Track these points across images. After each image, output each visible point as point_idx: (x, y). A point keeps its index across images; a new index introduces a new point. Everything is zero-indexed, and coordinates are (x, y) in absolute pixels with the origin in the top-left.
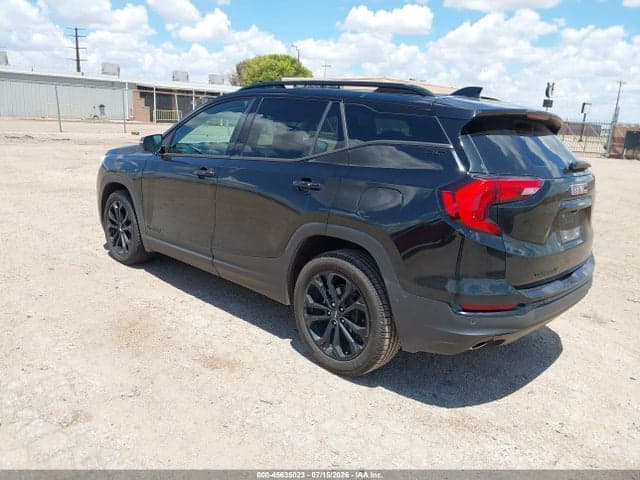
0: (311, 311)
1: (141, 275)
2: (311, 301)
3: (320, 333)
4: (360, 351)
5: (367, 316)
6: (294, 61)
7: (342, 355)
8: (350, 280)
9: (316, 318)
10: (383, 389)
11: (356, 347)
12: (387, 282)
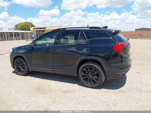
0: (83, 76)
1: (28, 77)
2: (84, 74)
3: (87, 80)
4: (98, 82)
5: (99, 74)
6: (31, 23)
7: (93, 84)
8: (94, 67)
9: (85, 77)
10: (103, 89)
11: (97, 81)
12: (103, 66)
